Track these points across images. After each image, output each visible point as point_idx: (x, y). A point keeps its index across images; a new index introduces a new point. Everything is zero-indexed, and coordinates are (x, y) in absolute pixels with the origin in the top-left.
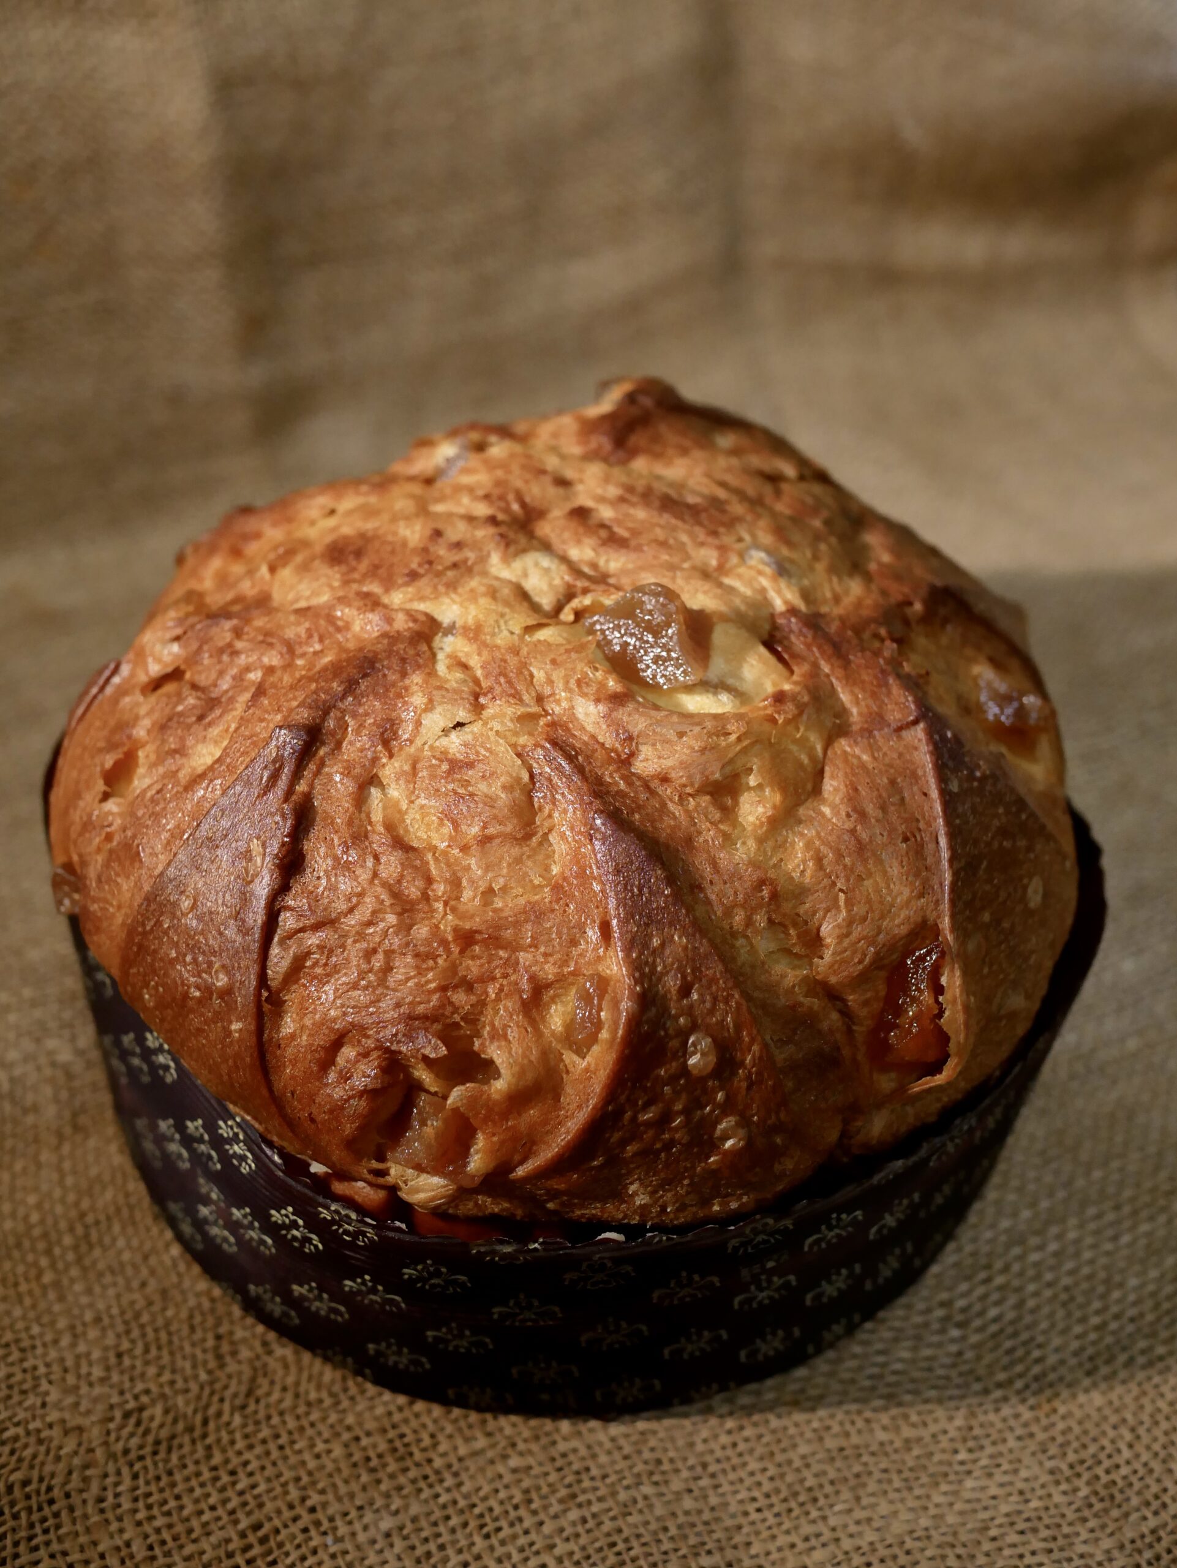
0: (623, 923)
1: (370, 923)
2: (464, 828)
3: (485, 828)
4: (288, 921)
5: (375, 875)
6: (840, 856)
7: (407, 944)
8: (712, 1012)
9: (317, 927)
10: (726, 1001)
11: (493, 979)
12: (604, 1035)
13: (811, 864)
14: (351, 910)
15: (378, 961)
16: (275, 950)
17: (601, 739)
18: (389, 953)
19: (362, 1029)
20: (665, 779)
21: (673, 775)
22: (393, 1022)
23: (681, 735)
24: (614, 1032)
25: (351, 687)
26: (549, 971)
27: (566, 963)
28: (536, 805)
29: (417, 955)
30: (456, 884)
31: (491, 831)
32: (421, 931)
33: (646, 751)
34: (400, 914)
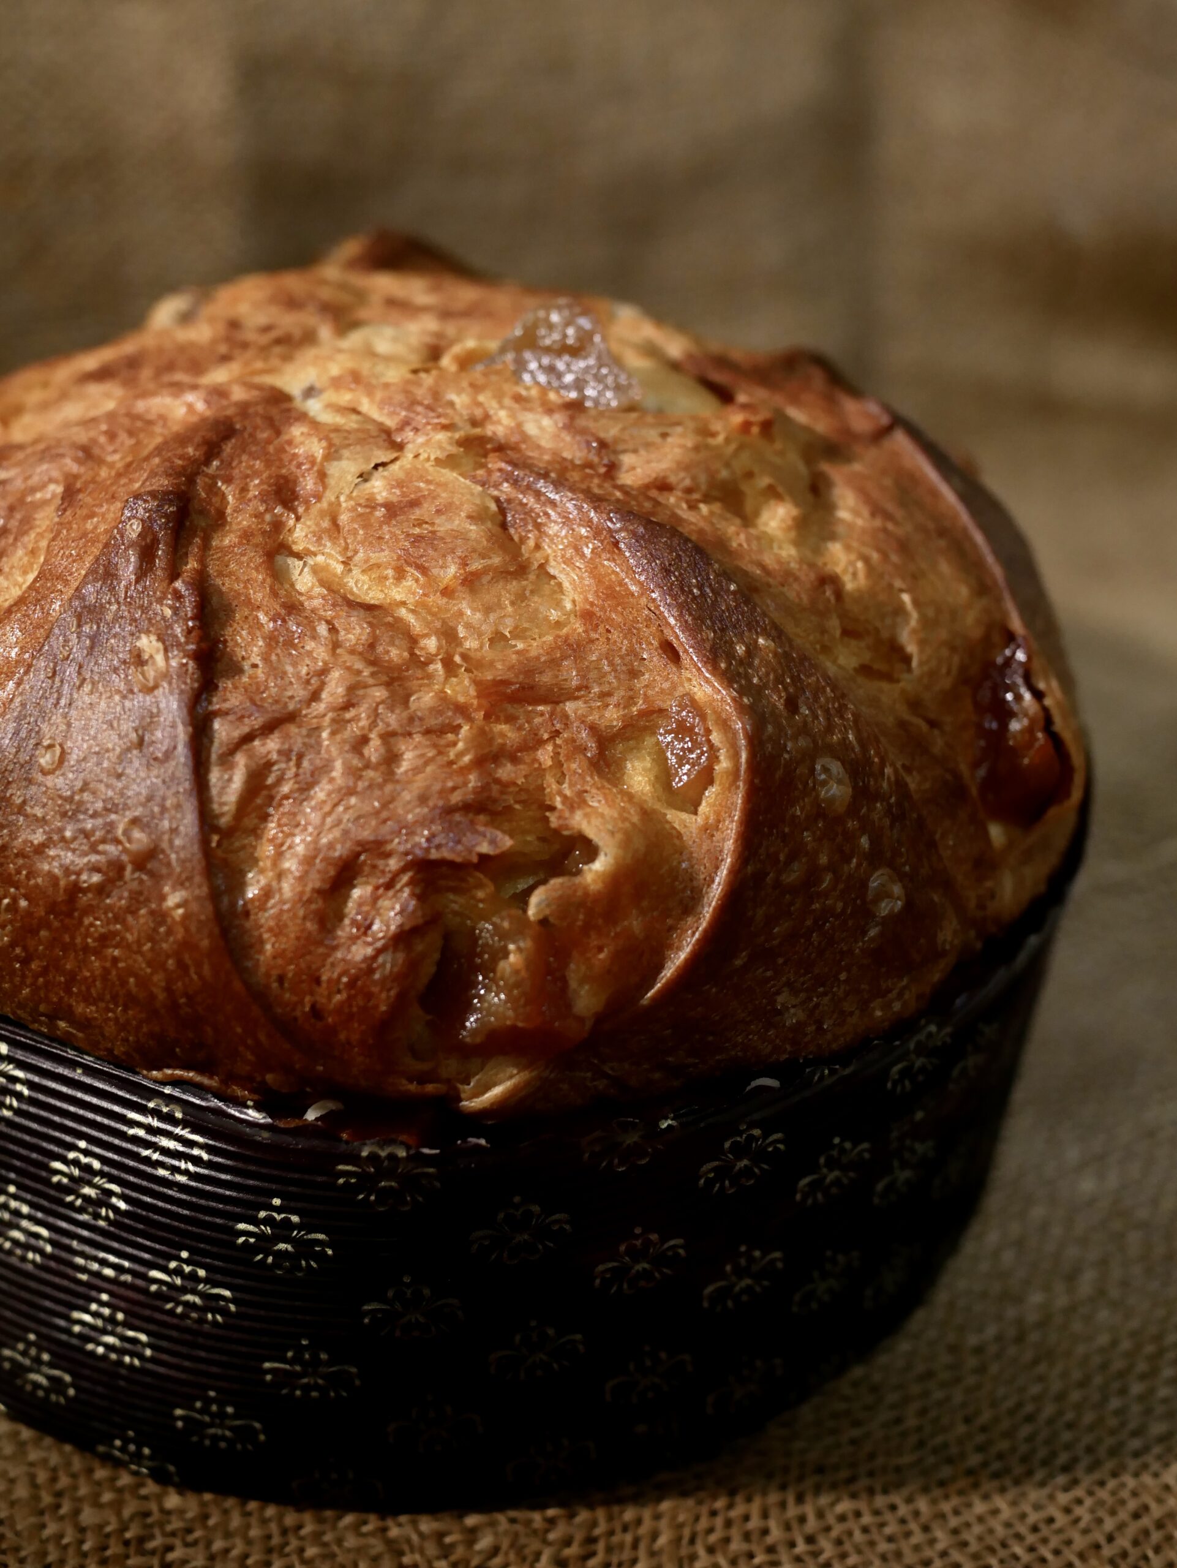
0: (693, 630)
1: (347, 706)
2: (435, 571)
3: (464, 564)
4: (222, 731)
5: (336, 645)
6: (885, 556)
7: (411, 719)
8: (830, 729)
9: (269, 728)
10: (841, 714)
11: (541, 743)
12: (724, 764)
13: (860, 565)
14: (315, 696)
15: (374, 750)
16: (215, 776)
17: (567, 455)
18: (388, 737)
19: (377, 848)
20: (664, 486)
21: (673, 479)
22: (422, 822)
23: (664, 435)
24: (736, 756)
25: (212, 450)
26: (612, 717)
27: (630, 700)
28: (516, 538)
29: (428, 732)
30: (449, 635)
31: (476, 565)
32: (424, 700)
33: (627, 459)
34: (388, 685)
